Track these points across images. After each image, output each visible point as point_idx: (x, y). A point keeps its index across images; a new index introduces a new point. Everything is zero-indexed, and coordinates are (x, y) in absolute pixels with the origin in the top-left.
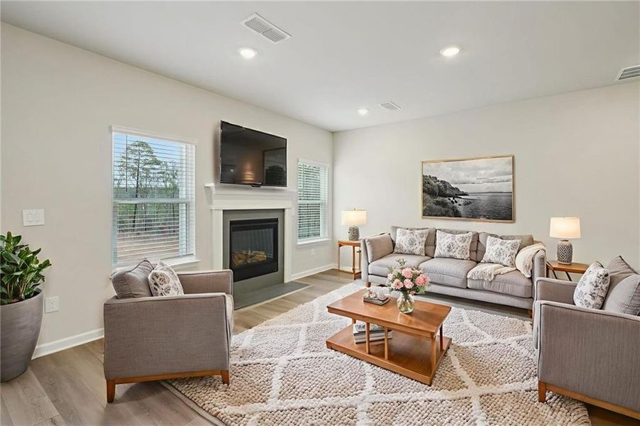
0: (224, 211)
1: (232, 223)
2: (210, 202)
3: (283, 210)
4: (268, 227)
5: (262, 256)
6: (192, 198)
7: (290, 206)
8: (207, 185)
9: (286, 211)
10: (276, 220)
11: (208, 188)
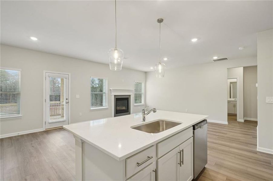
0: (114, 95)
1: (116, 99)
2: (111, 93)
3: (130, 95)
4: (126, 100)
5: (124, 108)
6: (107, 92)
7: (132, 94)
8: (110, 89)
9: (131, 96)
10: (128, 98)
11: (110, 90)
